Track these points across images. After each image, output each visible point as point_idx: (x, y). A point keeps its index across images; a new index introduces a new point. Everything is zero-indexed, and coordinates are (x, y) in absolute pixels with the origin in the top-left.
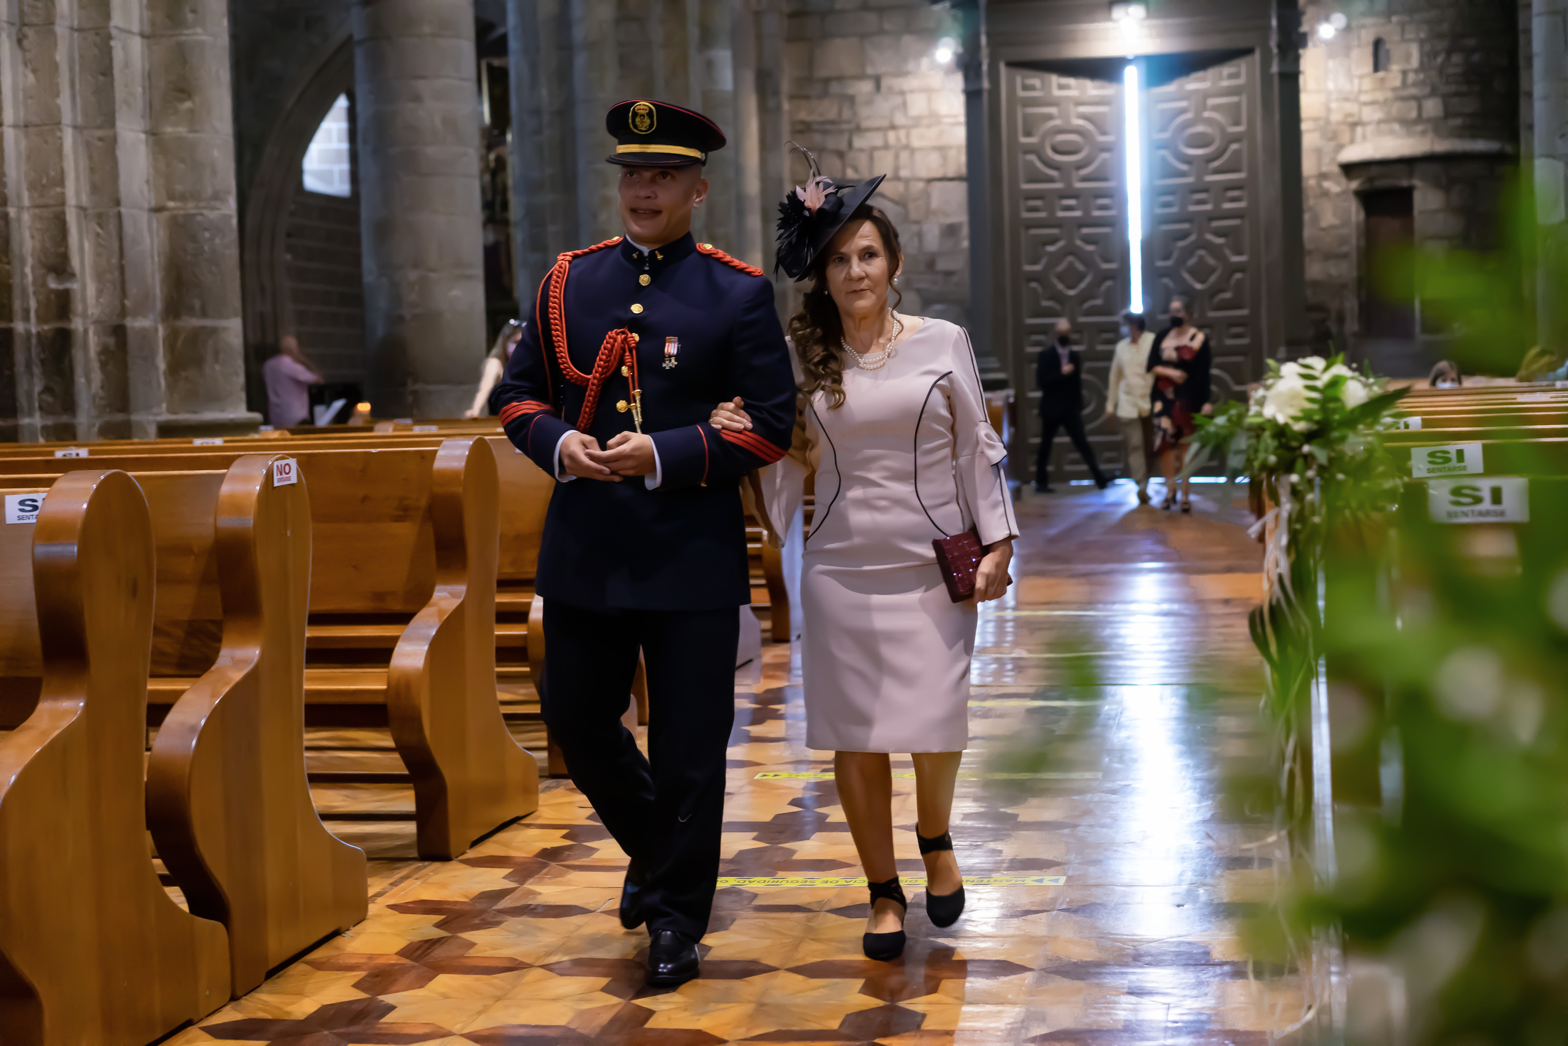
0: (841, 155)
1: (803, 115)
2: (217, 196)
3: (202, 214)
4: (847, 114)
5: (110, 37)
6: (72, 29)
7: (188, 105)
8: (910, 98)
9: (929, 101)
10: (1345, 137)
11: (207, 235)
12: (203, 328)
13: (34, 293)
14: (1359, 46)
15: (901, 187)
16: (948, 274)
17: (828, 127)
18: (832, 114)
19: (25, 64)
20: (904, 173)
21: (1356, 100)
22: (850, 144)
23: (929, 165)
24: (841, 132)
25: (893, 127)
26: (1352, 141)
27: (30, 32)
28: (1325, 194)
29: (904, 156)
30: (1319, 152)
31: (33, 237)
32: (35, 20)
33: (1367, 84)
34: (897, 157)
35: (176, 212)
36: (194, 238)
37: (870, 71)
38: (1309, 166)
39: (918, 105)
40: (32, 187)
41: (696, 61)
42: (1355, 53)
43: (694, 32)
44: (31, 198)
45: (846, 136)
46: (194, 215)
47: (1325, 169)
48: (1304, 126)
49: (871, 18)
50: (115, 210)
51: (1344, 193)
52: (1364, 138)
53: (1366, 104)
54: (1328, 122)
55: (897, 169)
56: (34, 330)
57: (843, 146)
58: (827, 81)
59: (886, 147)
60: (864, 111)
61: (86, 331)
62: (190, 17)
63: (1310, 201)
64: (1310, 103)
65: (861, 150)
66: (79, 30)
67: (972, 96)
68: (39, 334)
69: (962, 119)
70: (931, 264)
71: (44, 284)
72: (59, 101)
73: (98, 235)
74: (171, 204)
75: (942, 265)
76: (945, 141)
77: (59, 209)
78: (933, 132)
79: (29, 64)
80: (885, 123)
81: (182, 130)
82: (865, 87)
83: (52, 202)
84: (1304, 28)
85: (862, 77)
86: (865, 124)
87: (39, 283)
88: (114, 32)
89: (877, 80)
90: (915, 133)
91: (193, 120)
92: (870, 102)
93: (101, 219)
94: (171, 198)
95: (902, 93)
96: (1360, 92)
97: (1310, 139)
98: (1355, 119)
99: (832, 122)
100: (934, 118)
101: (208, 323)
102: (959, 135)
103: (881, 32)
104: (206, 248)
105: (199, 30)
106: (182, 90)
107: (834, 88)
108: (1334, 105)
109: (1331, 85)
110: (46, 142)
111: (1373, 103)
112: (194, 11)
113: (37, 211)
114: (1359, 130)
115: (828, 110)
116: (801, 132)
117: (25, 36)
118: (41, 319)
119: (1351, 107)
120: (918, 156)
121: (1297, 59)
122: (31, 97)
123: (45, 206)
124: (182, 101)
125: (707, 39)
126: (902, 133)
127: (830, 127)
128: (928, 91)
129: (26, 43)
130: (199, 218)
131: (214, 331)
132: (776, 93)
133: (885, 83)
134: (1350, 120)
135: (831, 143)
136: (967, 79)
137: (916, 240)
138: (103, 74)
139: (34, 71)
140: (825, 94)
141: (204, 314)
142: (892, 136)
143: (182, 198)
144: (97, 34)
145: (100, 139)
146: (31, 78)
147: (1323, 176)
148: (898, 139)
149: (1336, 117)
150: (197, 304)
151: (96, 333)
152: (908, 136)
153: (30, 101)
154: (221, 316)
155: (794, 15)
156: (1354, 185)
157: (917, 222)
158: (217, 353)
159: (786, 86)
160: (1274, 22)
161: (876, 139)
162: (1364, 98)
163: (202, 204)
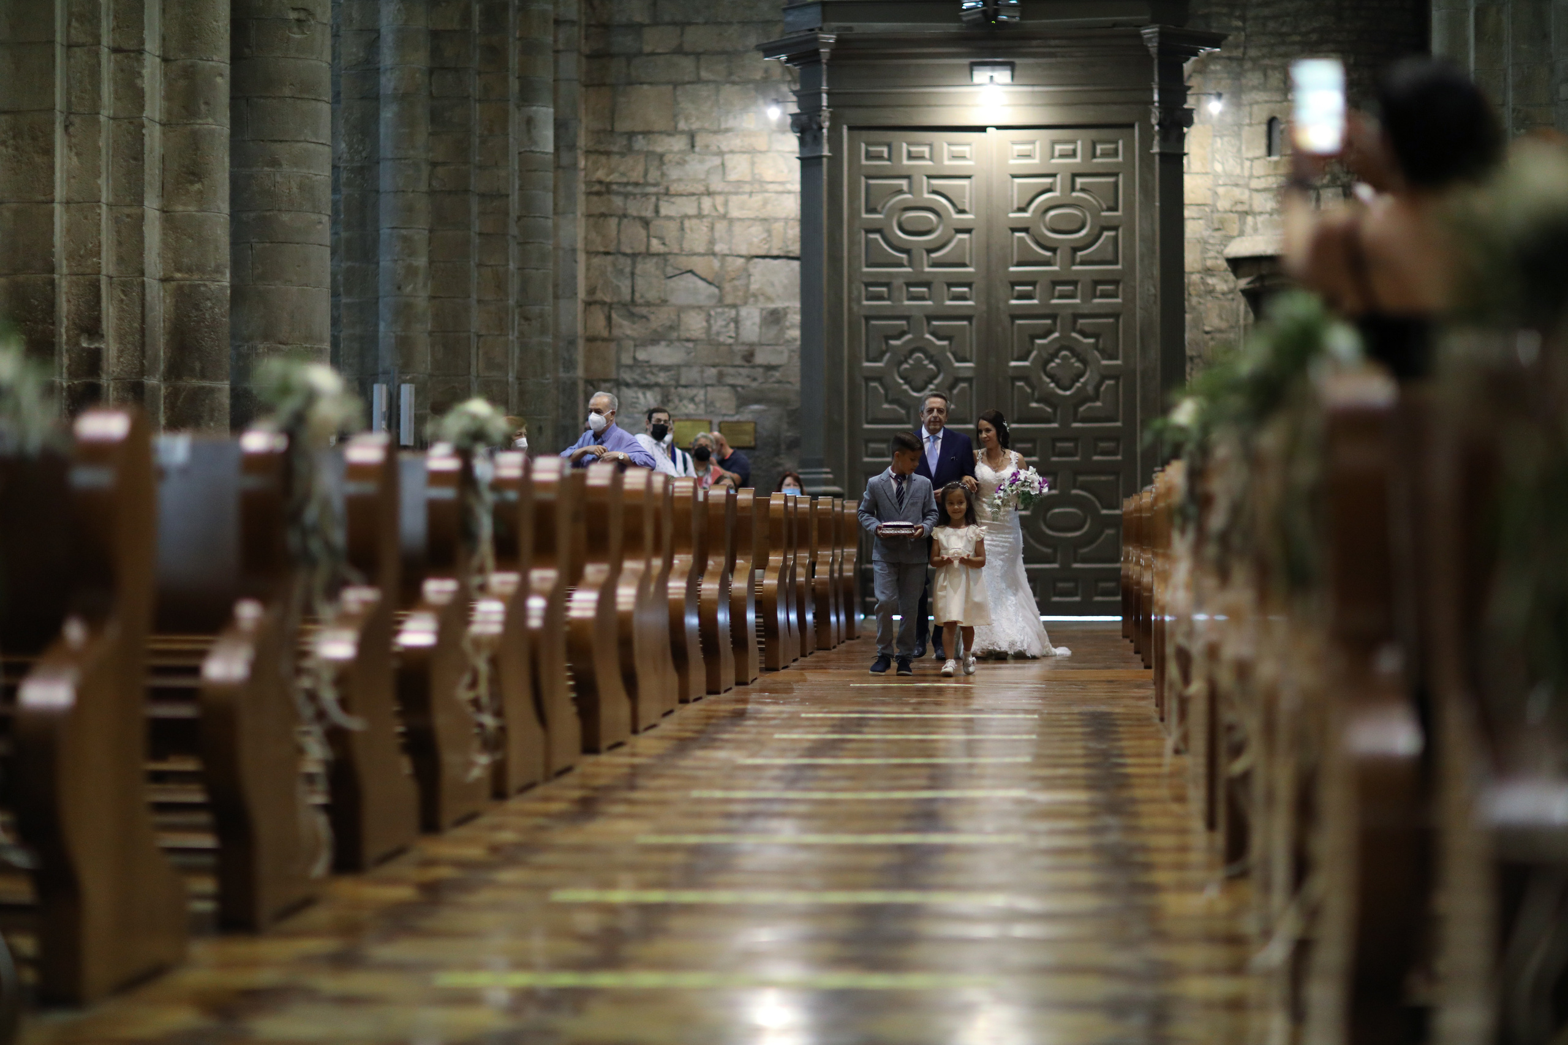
0: (646, 223)
1: (600, 174)
2: (218, 270)
3: (205, 285)
4: (654, 175)
5: (143, 126)
6: (109, 117)
7: (197, 186)
8: (732, 161)
9: (753, 164)
10: (1234, 229)
11: (209, 304)
12: (203, 388)
13: (67, 351)
14: (1250, 125)
15: (716, 263)
16: (770, 368)
17: (630, 188)
18: (636, 175)
19: (70, 148)
20: (718, 248)
21: (1247, 186)
22: (657, 211)
23: (750, 239)
24: (646, 195)
25: (709, 193)
26: (1241, 234)
27: (77, 120)
28: (1211, 291)
29: (721, 227)
30: (1203, 242)
31: (69, 301)
32: (81, 110)
33: (1260, 168)
34: (712, 228)
35: (182, 283)
36: (197, 307)
37: (682, 125)
38: (1192, 259)
39: (739, 168)
40: (70, 257)
41: (515, 117)
42: (1246, 131)
43: (514, 85)
44: (69, 266)
45: (653, 199)
46: (199, 285)
47: (1209, 263)
48: (1187, 213)
49: (687, 64)
50: (139, 280)
51: (1231, 291)
52: (1255, 230)
53: (1257, 191)
54: (1214, 210)
55: (712, 242)
56: (65, 385)
57: (649, 213)
58: (631, 135)
59: (700, 216)
60: (674, 173)
61: (108, 386)
62: (203, 107)
63: (1192, 300)
64: (1194, 186)
65: (669, 218)
66: (114, 119)
67: (809, 163)
68: (69, 387)
69: (797, 187)
70: (749, 357)
71: (78, 344)
72: (99, 182)
73: (122, 301)
74: (178, 275)
75: (760, 358)
76: (769, 211)
77: (94, 277)
78: (757, 199)
79: (74, 149)
80: (701, 188)
81: (192, 209)
82: (678, 144)
83: (89, 271)
84: (1190, 103)
85: (673, 132)
86: (673, 188)
87: (74, 343)
88: (146, 122)
89: (692, 136)
90: (734, 200)
91: (202, 199)
92: (682, 163)
93: (125, 287)
94: (179, 270)
95: (721, 153)
96: (1251, 177)
97: (1193, 228)
98: (1245, 208)
99: (636, 184)
100: (758, 184)
101: (206, 384)
102: (791, 206)
103: (699, 81)
104: (207, 316)
105: (210, 120)
106: (193, 174)
107: (640, 143)
108: (1221, 190)
109: (1218, 168)
110: (86, 218)
111: (1265, 190)
112: (207, 103)
113: (74, 278)
114: (1250, 219)
115: (632, 169)
116: (598, 194)
117: (72, 124)
118: (72, 374)
119: (1242, 194)
120: (737, 228)
121: (1181, 137)
122: (74, 177)
123: (83, 274)
124: (192, 183)
125: (528, 94)
126: (719, 200)
127: (634, 189)
128: (752, 152)
129: (71, 129)
130: (202, 289)
131: (212, 391)
132: (572, 147)
133: (700, 141)
134: (1240, 208)
135: (633, 209)
136: (802, 142)
137: (732, 325)
138: (135, 159)
139: (77, 154)
140: (629, 150)
141: (203, 376)
142: (707, 203)
143: (190, 270)
144: (131, 123)
145: (128, 216)
146: (75, 159)
147: (1208, 271)
148: (715, 207)
149: (1223, 204)
150: (198, 365)
151: (116, 389)
152: (726, 204)
153: (72, 180)
154: (216, 378)
155: (593, 56)
156: (1243, 283)
157: (734, 306)
158: (212, 410)
159: (583, 141)
160: (1156, 97)
161: (688, 207)
162: (1255, 184)
163: (205, 277)
